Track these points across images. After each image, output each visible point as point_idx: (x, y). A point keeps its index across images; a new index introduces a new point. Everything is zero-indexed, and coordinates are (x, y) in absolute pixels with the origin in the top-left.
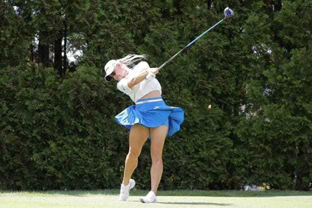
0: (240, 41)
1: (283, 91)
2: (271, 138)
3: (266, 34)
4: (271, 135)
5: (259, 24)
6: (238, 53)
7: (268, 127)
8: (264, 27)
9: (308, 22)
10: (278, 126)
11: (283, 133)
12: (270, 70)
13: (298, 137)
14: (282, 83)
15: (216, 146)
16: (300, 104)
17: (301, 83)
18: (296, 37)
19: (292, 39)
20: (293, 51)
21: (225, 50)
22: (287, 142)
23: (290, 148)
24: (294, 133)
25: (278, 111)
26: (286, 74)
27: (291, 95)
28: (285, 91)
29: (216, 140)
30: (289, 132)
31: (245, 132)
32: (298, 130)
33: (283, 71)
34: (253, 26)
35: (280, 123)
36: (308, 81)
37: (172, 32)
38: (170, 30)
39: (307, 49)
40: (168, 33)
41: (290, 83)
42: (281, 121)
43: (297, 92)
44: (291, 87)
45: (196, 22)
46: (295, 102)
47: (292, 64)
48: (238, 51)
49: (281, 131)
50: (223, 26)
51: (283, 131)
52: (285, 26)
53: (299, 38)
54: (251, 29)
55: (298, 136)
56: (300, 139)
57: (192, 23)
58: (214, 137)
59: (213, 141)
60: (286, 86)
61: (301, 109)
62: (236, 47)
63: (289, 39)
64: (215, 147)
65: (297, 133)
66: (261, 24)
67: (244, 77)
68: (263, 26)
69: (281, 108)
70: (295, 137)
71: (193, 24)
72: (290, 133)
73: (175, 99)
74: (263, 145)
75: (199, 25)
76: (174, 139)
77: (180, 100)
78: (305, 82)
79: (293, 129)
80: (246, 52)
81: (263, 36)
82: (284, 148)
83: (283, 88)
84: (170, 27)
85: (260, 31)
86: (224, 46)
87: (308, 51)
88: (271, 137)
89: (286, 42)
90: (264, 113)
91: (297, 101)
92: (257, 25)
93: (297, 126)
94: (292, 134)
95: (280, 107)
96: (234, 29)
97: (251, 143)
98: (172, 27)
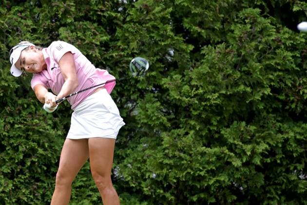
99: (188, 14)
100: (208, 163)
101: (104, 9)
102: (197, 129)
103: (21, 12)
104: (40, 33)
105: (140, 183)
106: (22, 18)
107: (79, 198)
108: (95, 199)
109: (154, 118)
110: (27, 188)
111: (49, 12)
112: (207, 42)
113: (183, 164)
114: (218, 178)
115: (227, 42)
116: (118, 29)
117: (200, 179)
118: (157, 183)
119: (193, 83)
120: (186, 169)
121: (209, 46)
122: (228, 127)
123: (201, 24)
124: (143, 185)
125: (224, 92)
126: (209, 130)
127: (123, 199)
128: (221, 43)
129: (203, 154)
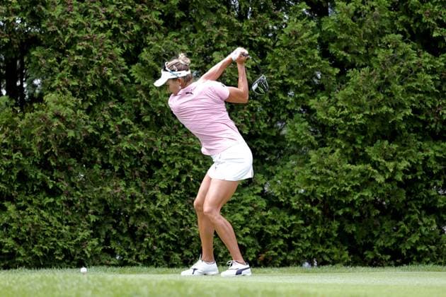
0: (276, 59)
1: (337, 129)
2: (322, 196)
3: (312, 49)
4: (320, 191)
5: (303, 34)
6: (272, 76)
7: (317, 181)
8: (310, 39)
9: (370, 31)
10: (331, 178)
11: (338, 188)
12: (319, 99)
13: (359, 194)
14: (337, 118)
15: (242, 207)
16: (360, 147)
17: (363, 117)
18: (354, 53)
19: (348, 55)
20: (350, 73)
21: (255, 72)
22: (344, 201)
23: (348, 210)
24: (353, 187)
25: (330, 157)
26: (341, 105)
27: (349, 135)
28: (340, 129)
29: (242, 200)
30: (346, 186)
31: (286, 187)
32: (358, 184)
33: (337, 100)
34: (294, 38)
35: (334, 174)
36: (372, 114)
37: (178, 46)
38: (176, 44)
39: (371, 70)
40: (173, 48)
41: (347, 118)
42: (336, 172)
43: (357, 131)
44: (348, 123)
45: (212, 32)
46: (353, 145)
47: (349, 91)
48: (273, 73)
49: (335, 186)
50: (251, 38)
51: (338, 185)
52: (338, 37)
53: (358, 54)
54: (292, 42)
55: (358, 192)
56: (362, 196)
57: (207, 33)
58: (239, 195)
59: (239, 201)
60: (342, 122)
61: (361, 154)
62: (269, 67)
63: (345, 54)
64: (242, 210)
65: (357, 189)
66: (305, 35)
67: (282, 110)
68: (308, 38)
69: (335, 154)
70: (355, 194)
71: (209, 34)
72: (348, 189)
73: (185, 141)
74: (309, 206)
75: (216, 35)
76: (183, 198)
77: (192, 143)
78: (369, 116)
79: (351, 182)
80: (284, 74)
81: (307, 51)
82: (339, 209)
83: (338, 125)
84: (175, 39)
85: (303, 45)
86: (252, 66)
87: (372, 73)
88: (322, 193)
89: (341, 59)
90: (310, 160)
91: (356, 143)
92: (299, 36)
93: (357, 179)
94: (351, 190)
95: (333, 152)
96: (266, 43)
97: (294, 204)
98: (179, 40)
99: (334, 39)
100: (353, 179)
101: (255, 35)
102: (343, 147)
103: (177, 37)
104: (195, 57)
105: (289, 198)
106: (178, 43)
107: (232, 212)
108: (247, 213)
109: (302, 137)
110: (182, 202)
111: (203, 37)
112: (353, 66)
113: (329, 181)
114: (363, 194)
115: (371, 66)
116: (269, 54)
117: (345, 194)
118: (305, 198)
119: (339, 104)
120: (332, 185)
121: (354, 69)
122: (372, 145)
123: (346, 49)
124: (292, 200)
125: (368, 113)
126: (354, 148)
127: (273, 213)
128: (365, 66)
129: (348, 171)
